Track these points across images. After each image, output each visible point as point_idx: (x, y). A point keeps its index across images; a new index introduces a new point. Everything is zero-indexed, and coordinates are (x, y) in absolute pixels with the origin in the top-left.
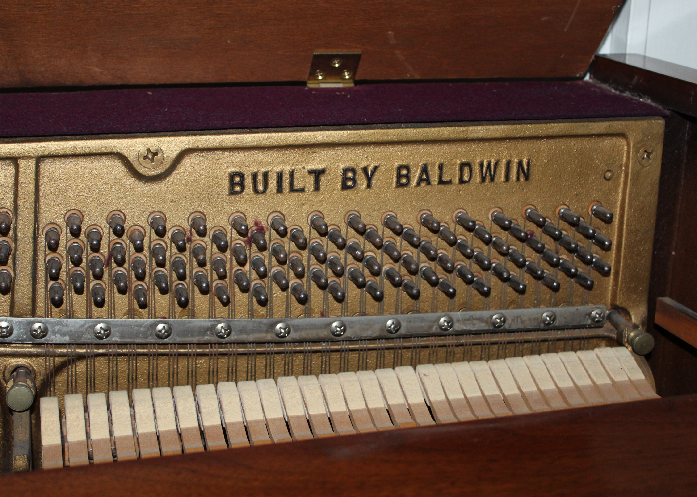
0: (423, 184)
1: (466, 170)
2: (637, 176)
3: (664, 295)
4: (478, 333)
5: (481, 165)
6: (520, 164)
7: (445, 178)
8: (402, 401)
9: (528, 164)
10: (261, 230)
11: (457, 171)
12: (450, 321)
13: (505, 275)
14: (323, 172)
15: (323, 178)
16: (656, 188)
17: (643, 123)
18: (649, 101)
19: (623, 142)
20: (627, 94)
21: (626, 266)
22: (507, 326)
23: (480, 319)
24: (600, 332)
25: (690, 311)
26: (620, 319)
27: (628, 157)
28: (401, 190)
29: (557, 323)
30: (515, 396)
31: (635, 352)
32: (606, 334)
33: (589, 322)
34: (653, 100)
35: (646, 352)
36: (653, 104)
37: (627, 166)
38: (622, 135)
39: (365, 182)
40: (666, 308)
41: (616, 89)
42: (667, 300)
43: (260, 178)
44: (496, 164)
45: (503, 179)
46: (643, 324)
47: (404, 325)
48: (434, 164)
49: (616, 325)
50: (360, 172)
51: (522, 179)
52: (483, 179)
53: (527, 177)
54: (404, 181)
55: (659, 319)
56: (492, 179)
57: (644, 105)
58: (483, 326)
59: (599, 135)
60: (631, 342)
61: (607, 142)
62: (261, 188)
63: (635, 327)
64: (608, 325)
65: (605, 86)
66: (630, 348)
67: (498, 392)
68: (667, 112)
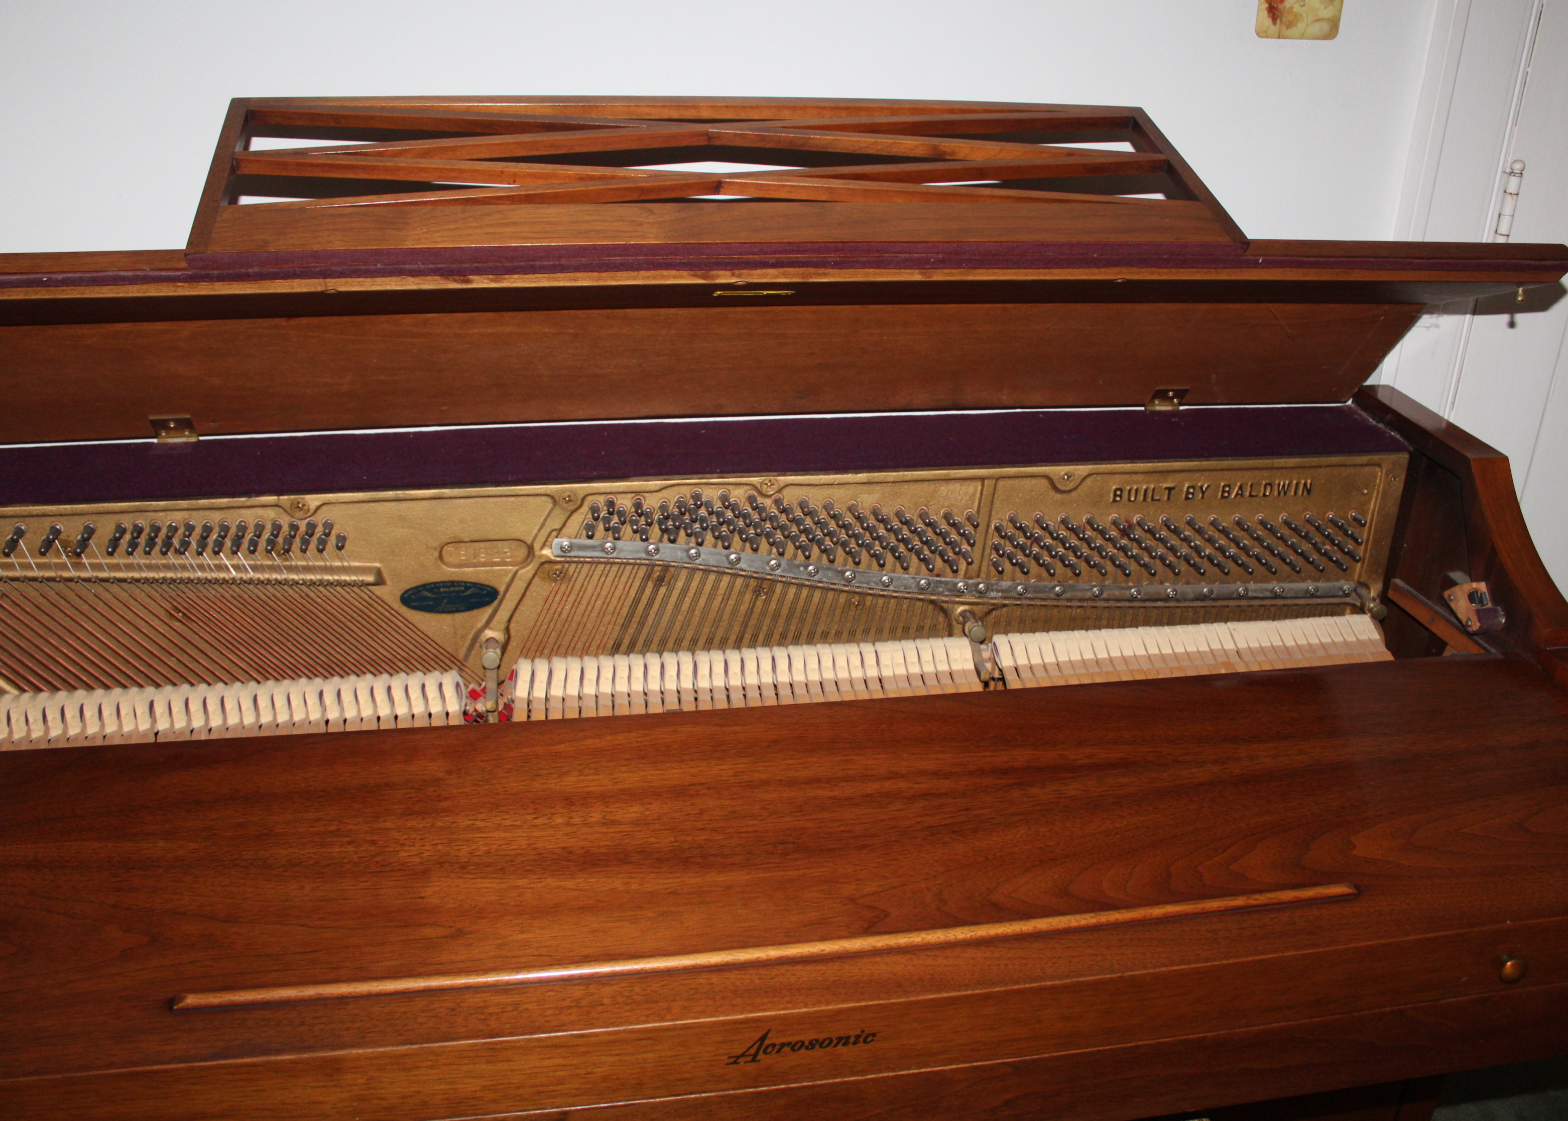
0: (1239, 496)
1: (1268, 489)
2: (1385, 493)
3: (1395, 577)
4: (1263, 598)
5: (1279, 485)
6: (1305, 484)
7: (1253, 494)
8: (1220, 647)
9: (1311, 484)
10: (1131, 526)
11: (1262, 489)
12: (1246, 590)
13: (1288, 560)
14: (1173, 488)
15: (1173, 492)
16: (1398, 502)
17: (1393, 457)
18: (1398, 436)
19: (1378, 469)
20: (1381, 426)
21: (1371, 555)
22: (1284, 595)
23: (1267, 590)
24: (1348, 600)
25: (1414, 592)
26: (1363, 591)
27: (1381, 480)
28: (1223, 501)
29: (1319, 594)
30: (1292, 647)
31: (1374, 617)
32: (1352, 602)
33: (1341, 593)
34: (1402, 436)
35: (1381, 618)
36: (1401, 439)
37: (1379, 486)
38: (1379, 465)
39: (1201, 495)
40: (1397, 589)
41: (1373, 419)
42: (1398, 581)
43: (1133, 492)
44: (1289, 485)
45: (1292, 493)
46: (1378, 596)
47: (1215, 591)
48: (1247, 484)
49: (1360, 597)
50: (1197, 489)
51: (1305, 493)
52: (1279, 493)
53: (1309, 492)
54: (1226, 495)
55: (1391, 594)
56: (1285, 494)
57: (1394, 439)
58: (1268, 594)
59: (1362, 465)
60: (1370, 610)
61: (1367, 469)
62: (1133, 499)
63: (1374, 599)
64: (1354, 594)
65: (1364, 414)
66: (1369, 615)
67: (1281, 644)
68: (1411, 449)
